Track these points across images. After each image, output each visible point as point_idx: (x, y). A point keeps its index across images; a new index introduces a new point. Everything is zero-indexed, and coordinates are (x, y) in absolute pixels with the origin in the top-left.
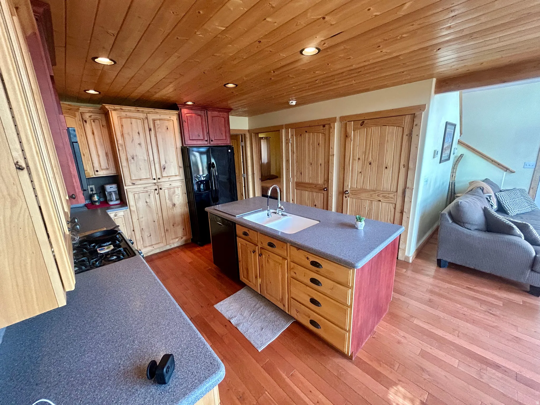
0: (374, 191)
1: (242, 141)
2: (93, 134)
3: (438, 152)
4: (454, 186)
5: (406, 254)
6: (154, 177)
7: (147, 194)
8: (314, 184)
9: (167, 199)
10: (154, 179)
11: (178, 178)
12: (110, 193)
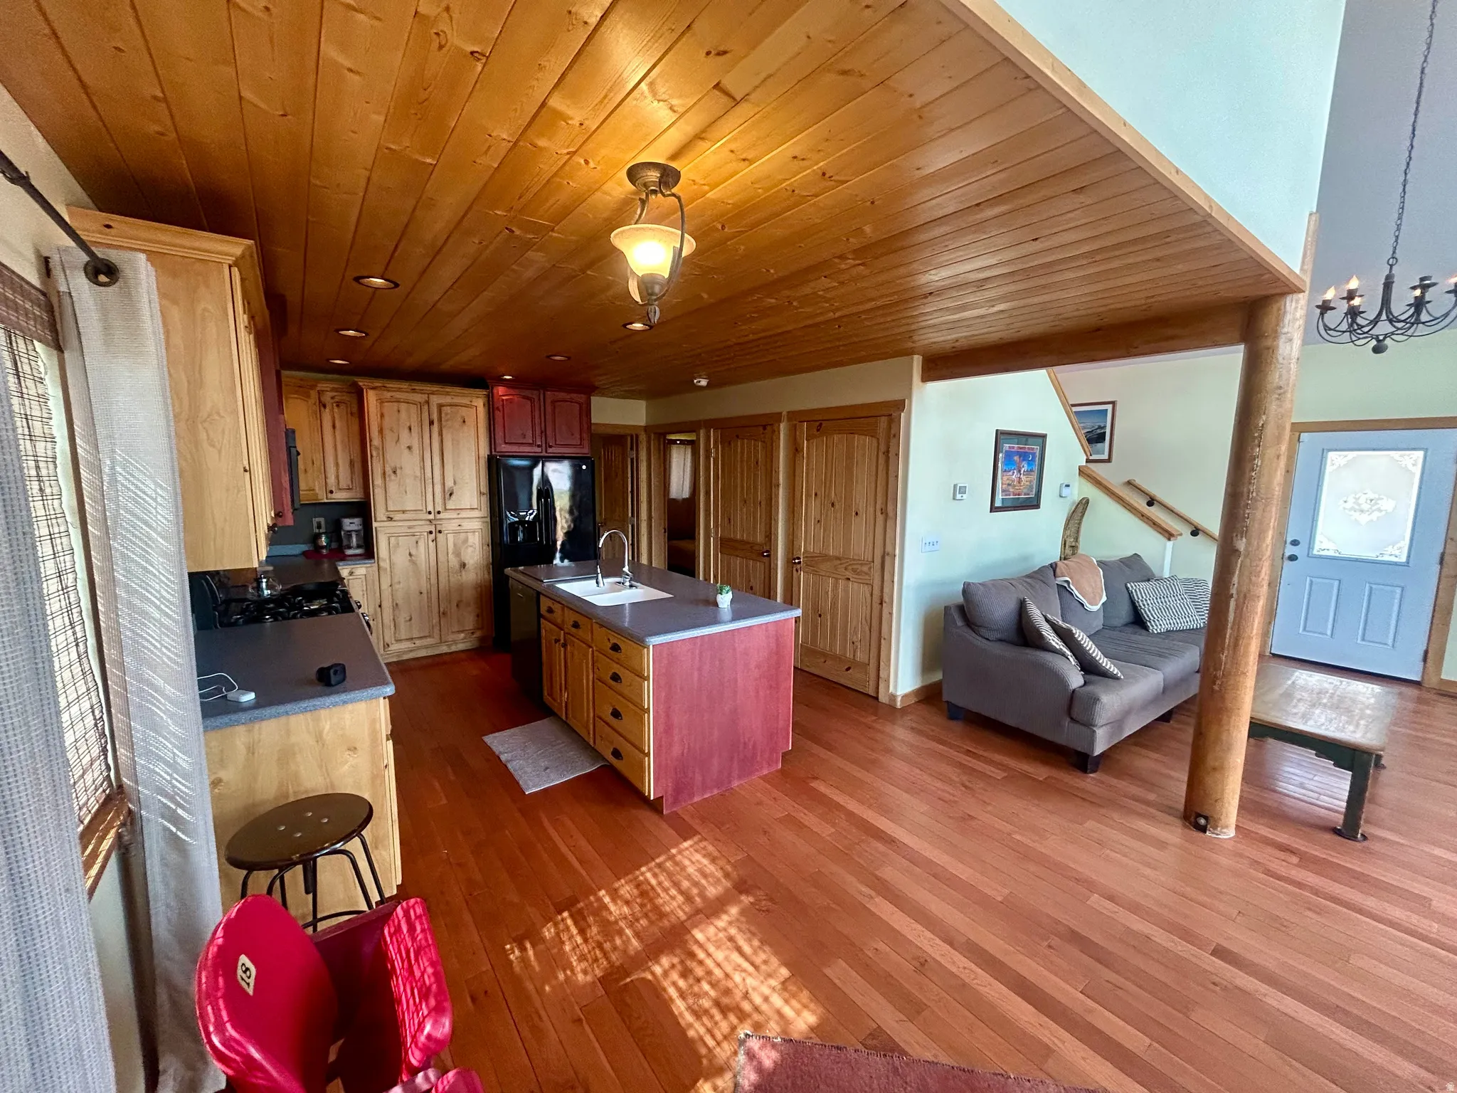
0: (838, 558)
1: (632, 449)
2: (334, 427)
3: (962, 488)
5: (889, 689)
6: (430, 508)
7: (414, 539)
8: (748, 543)
9: (450, 551)
10: (430, 513)
11: (476, 514)
12: (349, 534)
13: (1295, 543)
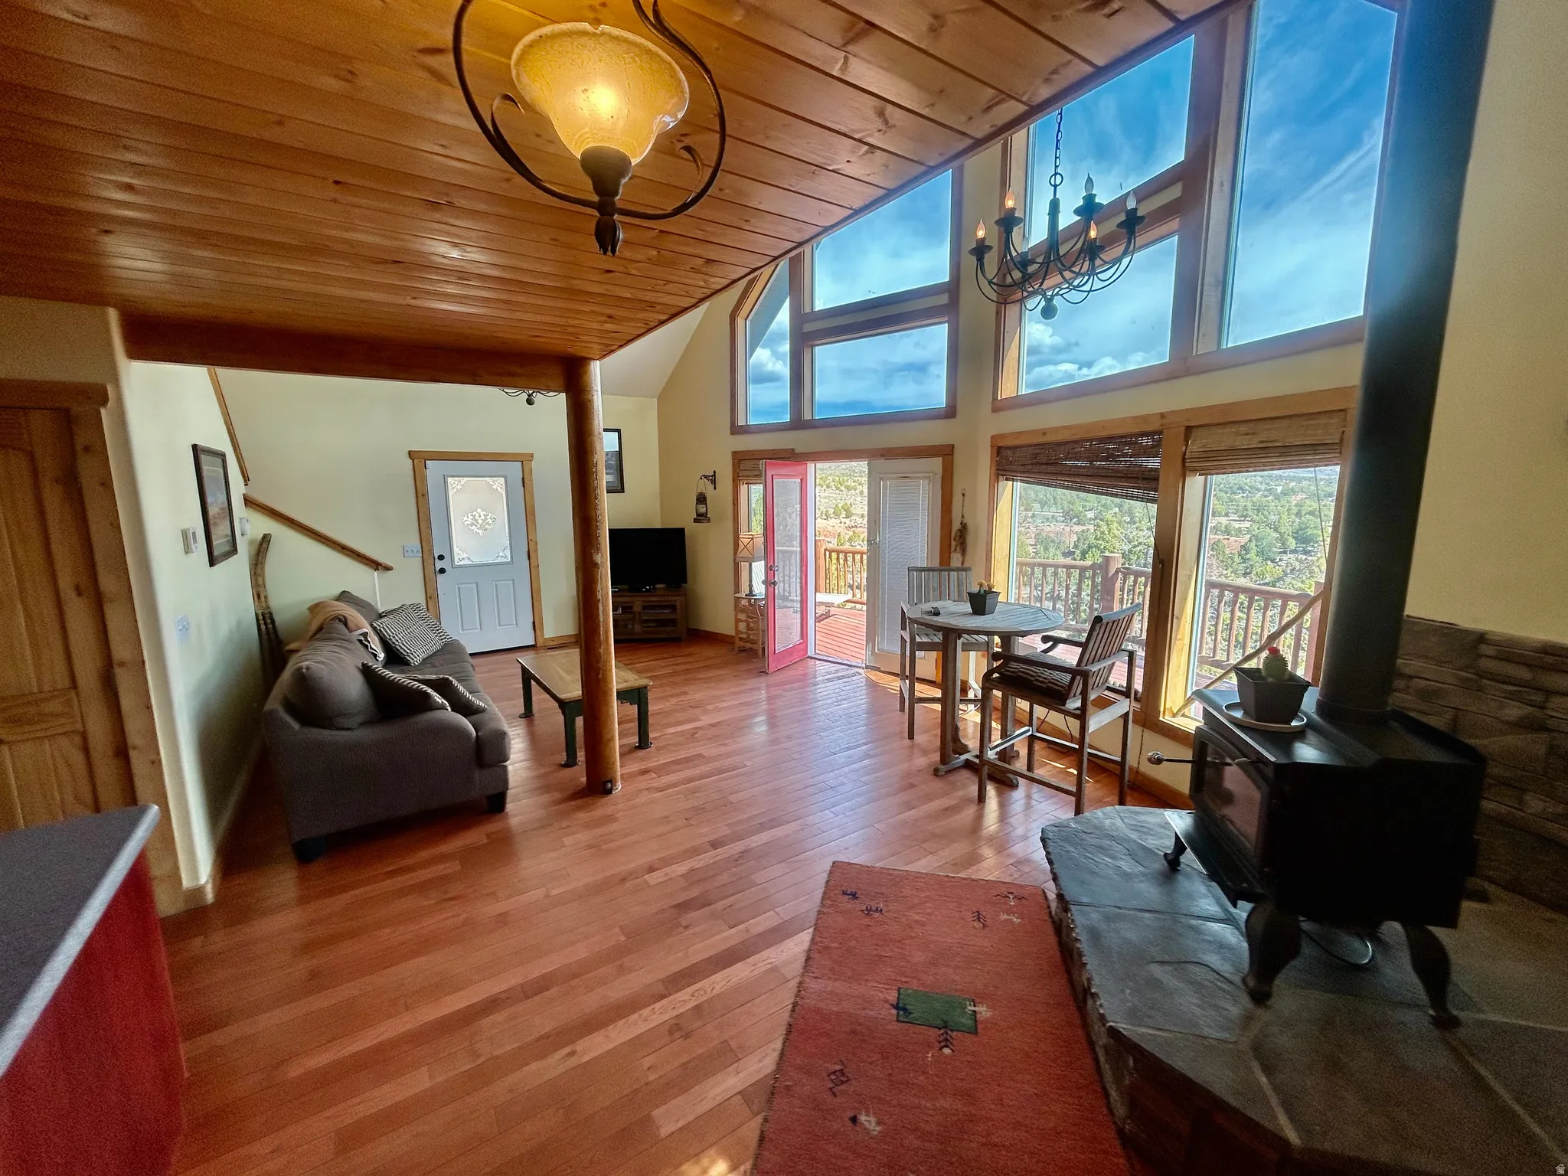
3: (194, 534)
4: (273, 622)
5: (186, 883)
13: (441, 558)
